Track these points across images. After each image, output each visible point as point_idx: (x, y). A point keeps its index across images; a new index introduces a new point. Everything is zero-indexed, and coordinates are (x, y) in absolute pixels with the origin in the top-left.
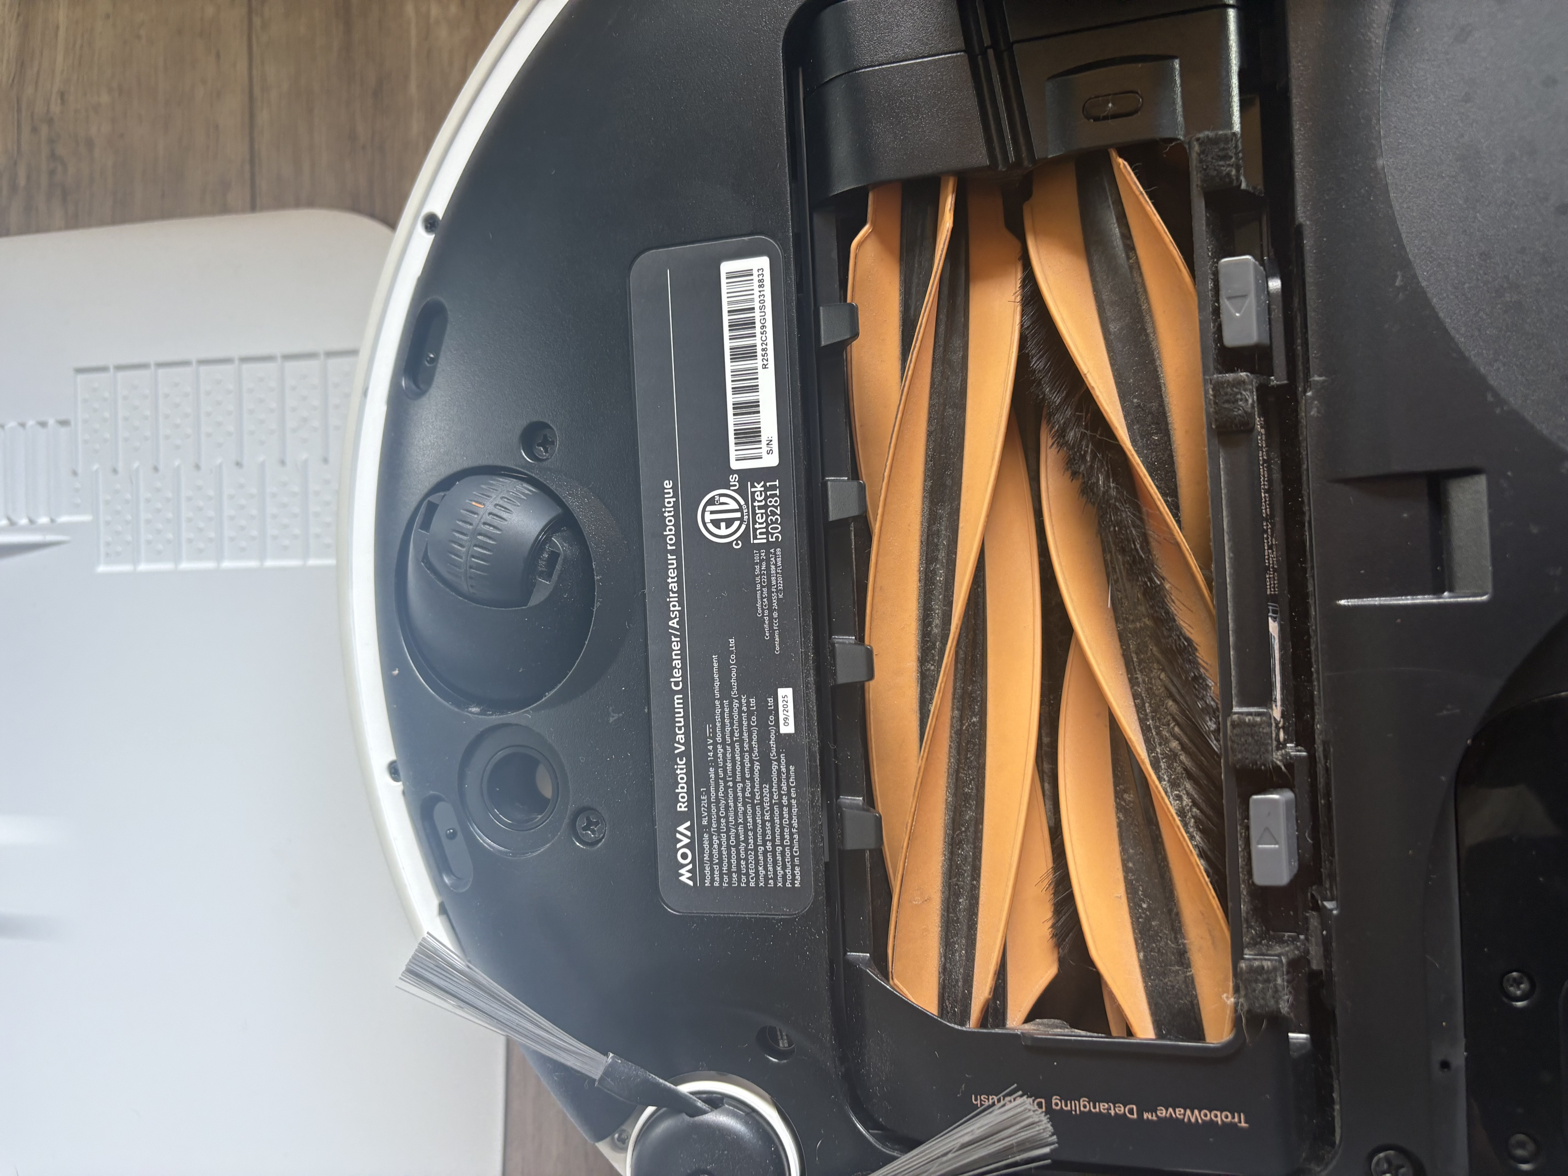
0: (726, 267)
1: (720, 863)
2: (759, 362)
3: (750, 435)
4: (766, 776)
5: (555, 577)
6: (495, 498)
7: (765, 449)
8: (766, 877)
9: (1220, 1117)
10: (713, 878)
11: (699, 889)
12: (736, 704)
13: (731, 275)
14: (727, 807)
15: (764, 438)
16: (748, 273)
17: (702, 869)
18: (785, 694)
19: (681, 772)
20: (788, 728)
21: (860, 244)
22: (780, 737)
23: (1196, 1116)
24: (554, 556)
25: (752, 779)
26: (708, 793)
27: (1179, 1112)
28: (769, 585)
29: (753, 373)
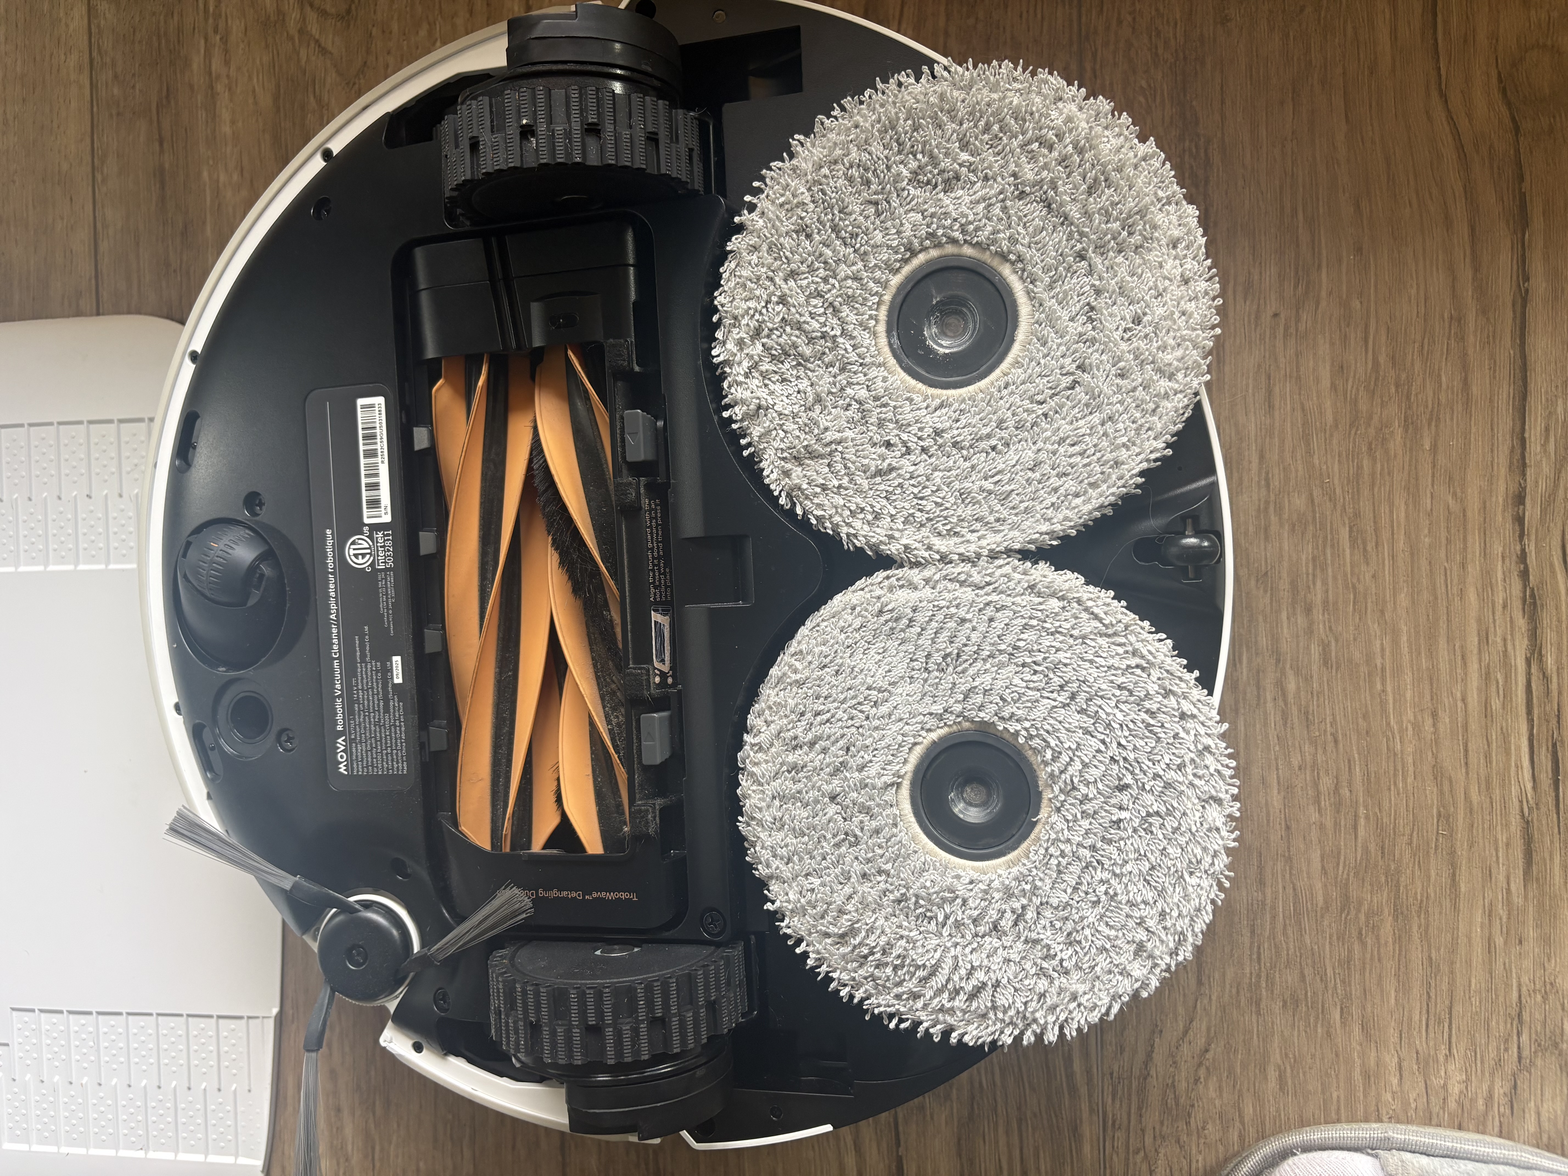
0: (361, 402)
1: (362, 761)
2: (379, 459)
3: (374, 503)
4: (387, 710)
5: (262, 589)
6: (225, 540)
7: (383, 511)
8: (388, 769)
9: (624, 896)
10: (359, 770)
11: (350, 777)
12: (369, 666)
13: (363, 407)
14: (365, 728)
15: (383, 505)
16: (372, 406)
17: (352, 764)
18: (397, 660)
19: (339, 707)
20: (398, 680)
21: (437, 391)
22: (394, 685)
23: (611, 896)
24: (262, 575)
25: (379, 711)
26: (354, 719)
27: (603, 894)
28: (387, 594)
29: (375, 466)
